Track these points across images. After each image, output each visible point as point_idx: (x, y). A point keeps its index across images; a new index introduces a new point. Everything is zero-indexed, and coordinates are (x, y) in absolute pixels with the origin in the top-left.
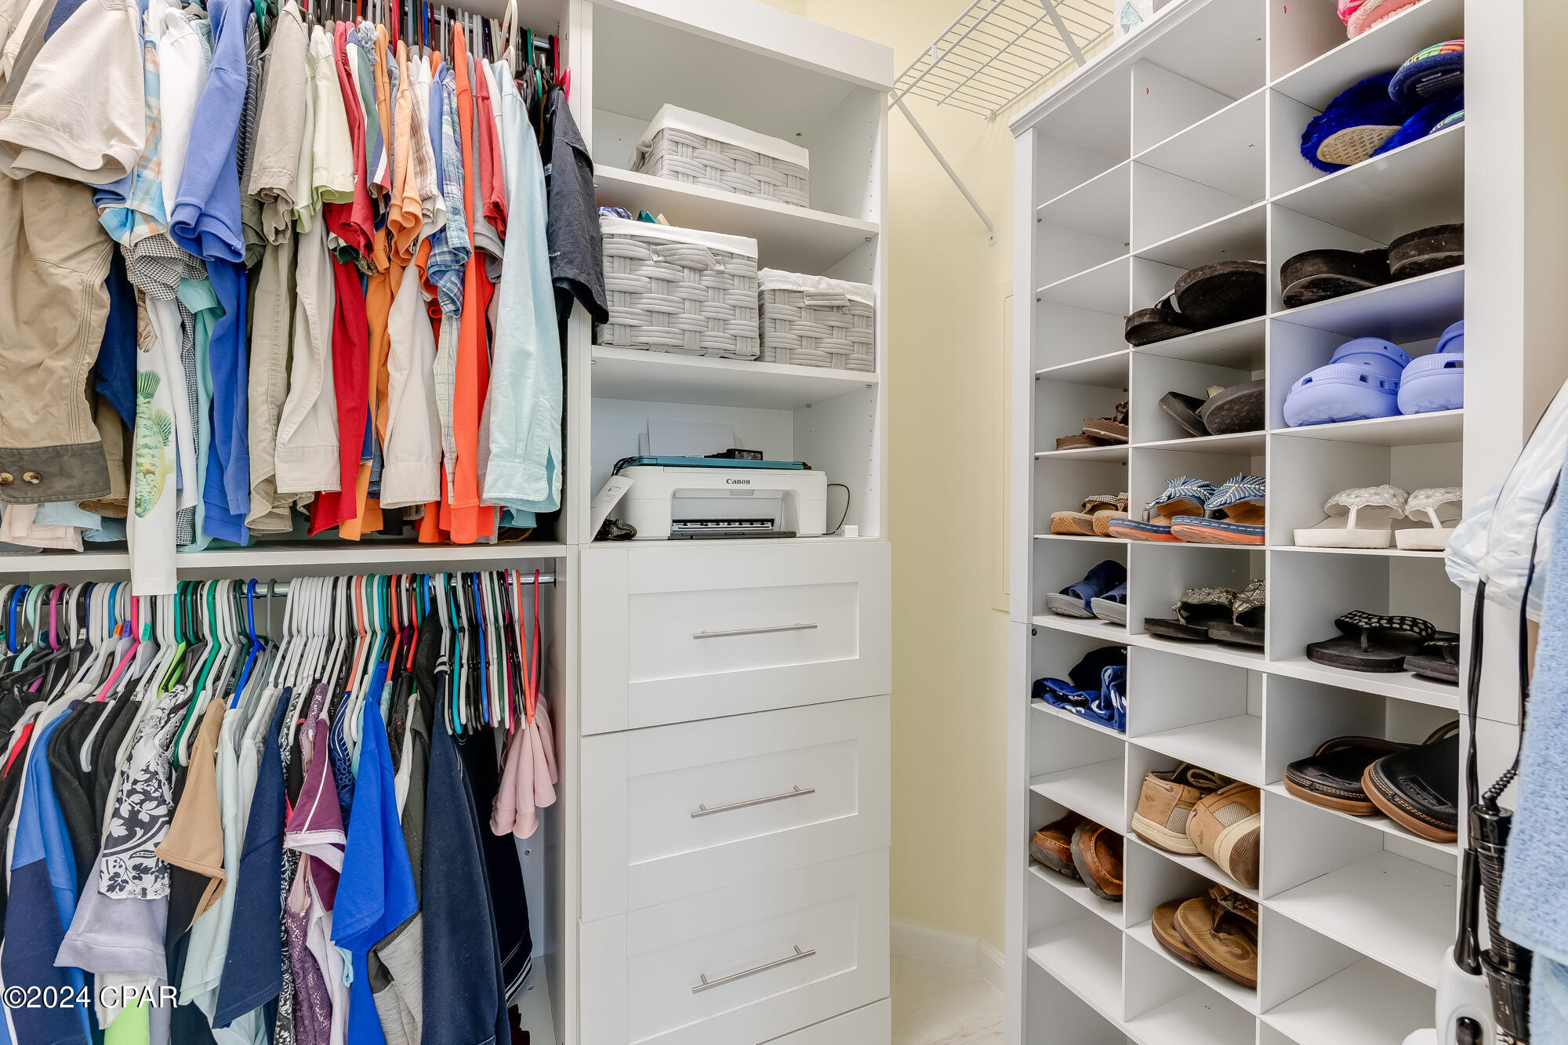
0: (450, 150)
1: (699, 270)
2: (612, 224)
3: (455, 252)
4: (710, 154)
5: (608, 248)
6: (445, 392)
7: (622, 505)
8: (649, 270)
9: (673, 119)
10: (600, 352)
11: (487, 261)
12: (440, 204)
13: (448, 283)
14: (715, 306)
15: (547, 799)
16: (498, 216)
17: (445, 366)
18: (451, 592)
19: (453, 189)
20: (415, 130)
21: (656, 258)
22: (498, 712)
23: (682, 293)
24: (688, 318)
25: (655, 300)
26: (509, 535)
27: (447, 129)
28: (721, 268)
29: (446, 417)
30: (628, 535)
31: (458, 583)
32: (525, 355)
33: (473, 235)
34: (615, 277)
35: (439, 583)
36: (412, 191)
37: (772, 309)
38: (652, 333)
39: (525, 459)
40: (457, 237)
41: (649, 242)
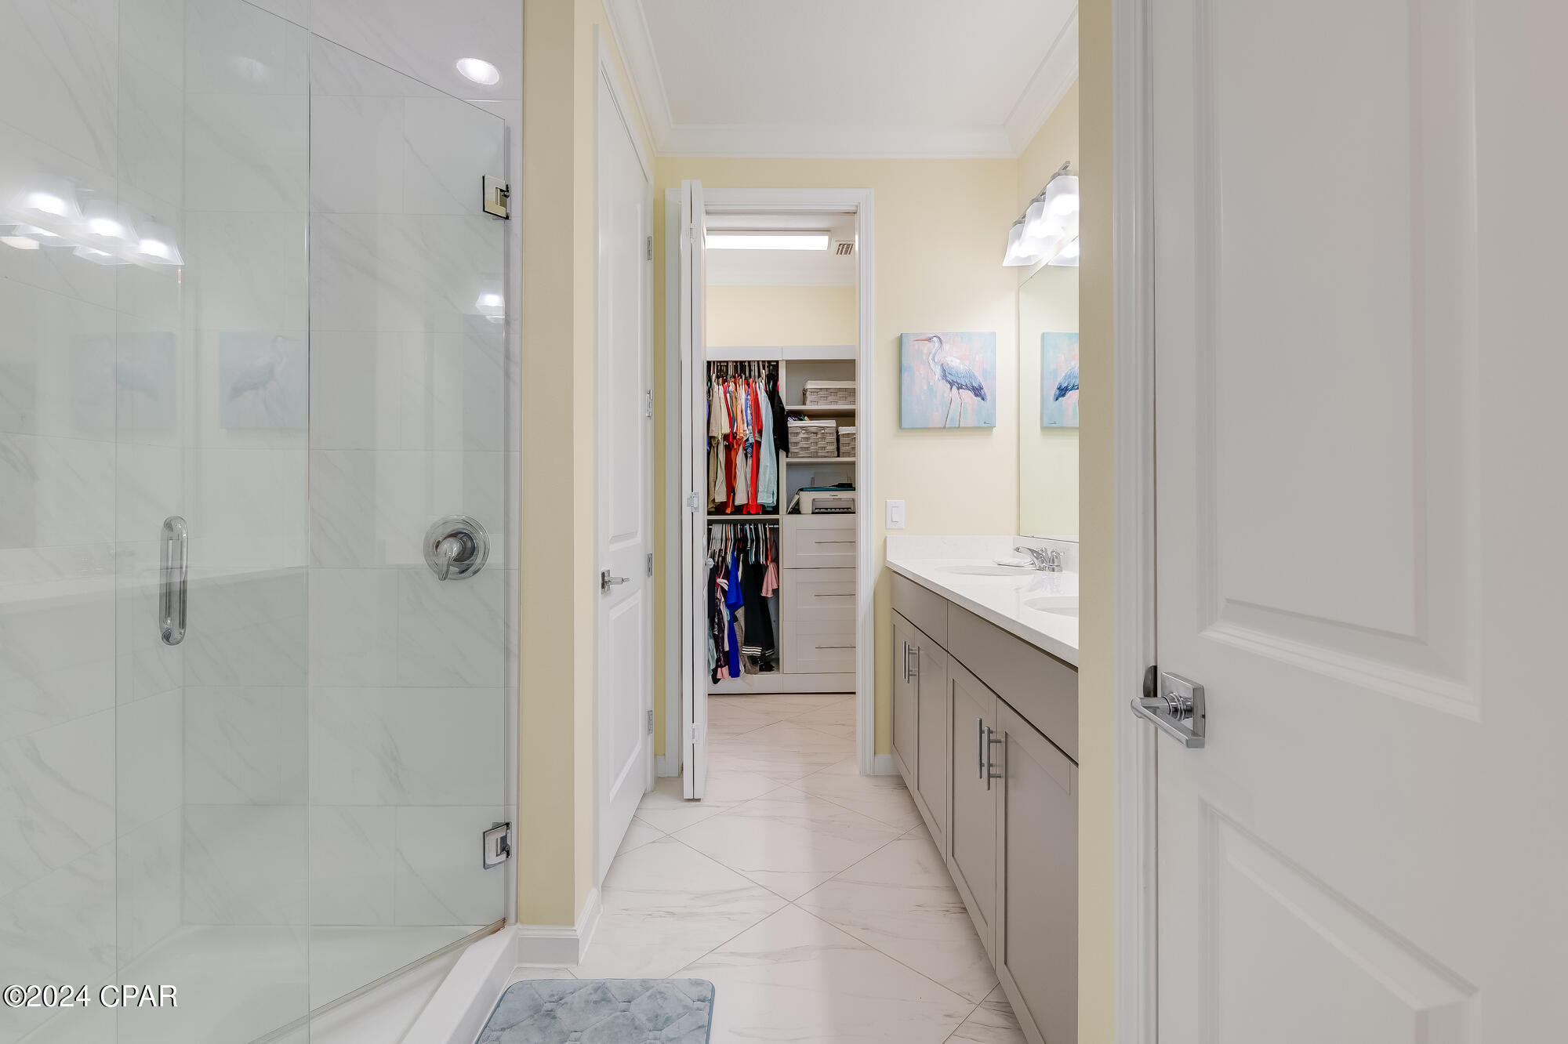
0: (749, 417)
1: (816, 433)
2: (792, 423)
3: (751, 444)
4: (822, 393)
5: (790, 430)
6: (749, 476)
7: (798, 503)
8: (801, 435)
9: (811, 385)
10: (789, 460)
11: (759, 444)
12: (747, 432)
13: (749, 450)
14: (821, 444)
15: (775, 587)
16: (760, 432)
17: (749, 470)
18: (751, 529)
19: (750, 427)
20: (742, 412)
21: (803, 432)
22: (762, 560)
23: (811, 441)
24: (813, 448)
25: (803, 444)
26: (765, 512)
27: (749, 412)
28: (823, 431)
29: (749, 483)
30: (799, 513)
31: (752, 527)
32: (767, 466)
33: (754, 437)
34: (792, 439)
35: (747, 527)
36: (741, 431)
37: (842, 440)
38: (802, 453)
39: (767, 492)
40: (751, 440)
41: (801, 427)
